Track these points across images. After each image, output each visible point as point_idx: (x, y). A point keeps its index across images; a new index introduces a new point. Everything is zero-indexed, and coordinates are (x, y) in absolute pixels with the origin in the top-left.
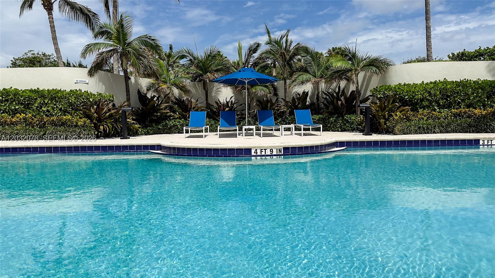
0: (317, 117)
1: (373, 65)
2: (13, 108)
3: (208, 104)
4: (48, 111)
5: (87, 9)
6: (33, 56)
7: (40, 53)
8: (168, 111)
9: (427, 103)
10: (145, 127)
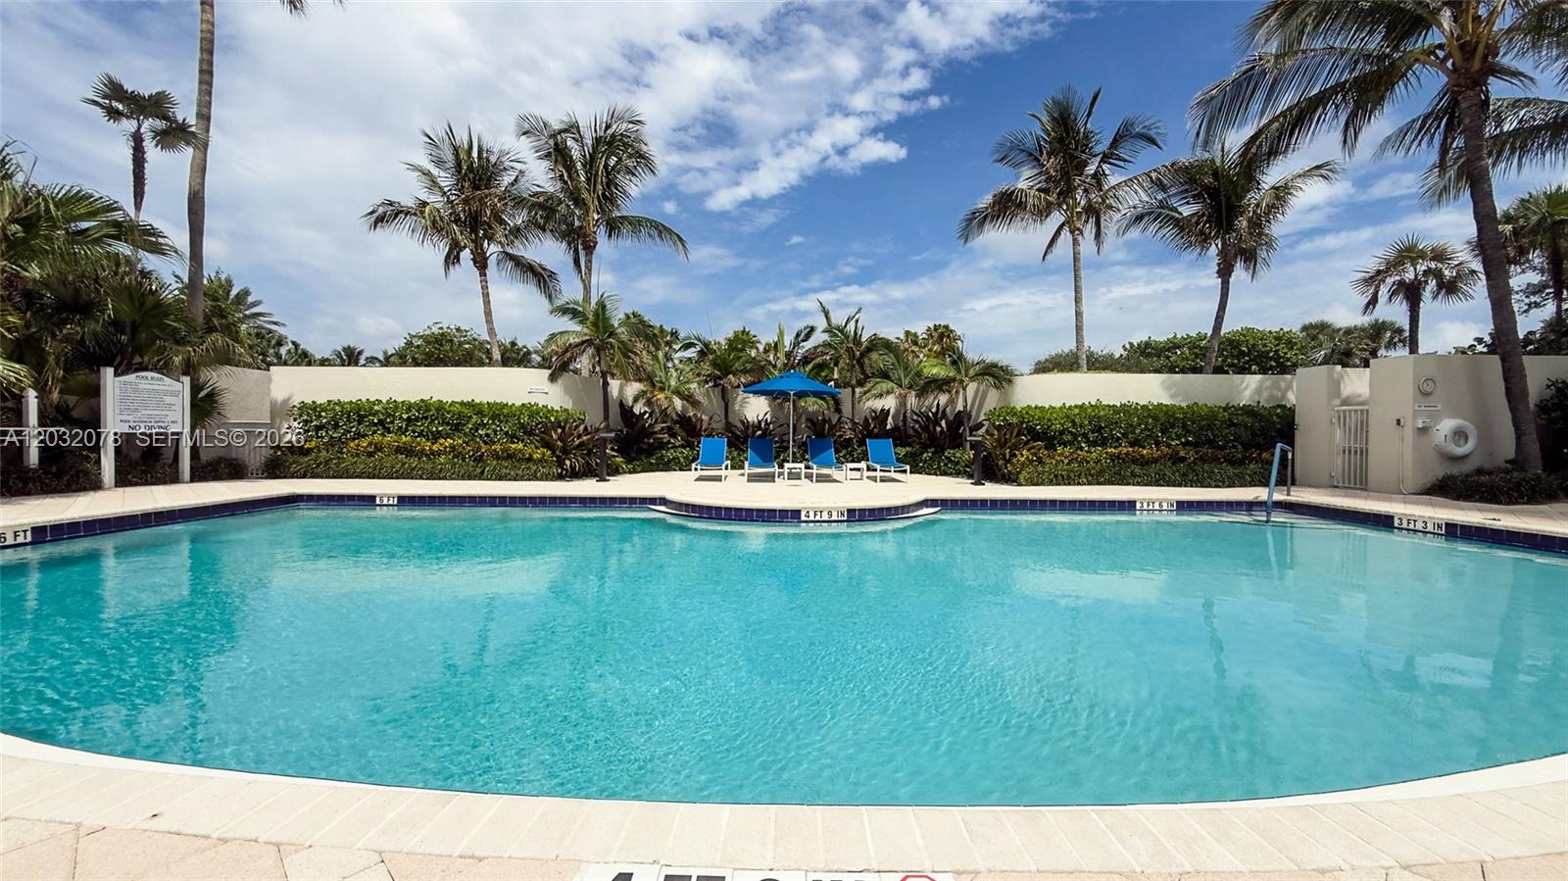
0: (902, 451)
1: (988, 374)
2: (434, 429)
3: (727, 424)
4: (487, 435)
5: (540, 265)
6: (441, 331)
7: (452, 327)
8: (666, 435)
9: (1070, 438)
10: (629, 461)
